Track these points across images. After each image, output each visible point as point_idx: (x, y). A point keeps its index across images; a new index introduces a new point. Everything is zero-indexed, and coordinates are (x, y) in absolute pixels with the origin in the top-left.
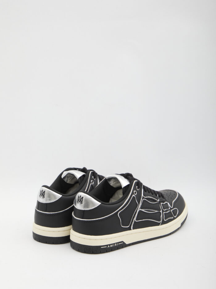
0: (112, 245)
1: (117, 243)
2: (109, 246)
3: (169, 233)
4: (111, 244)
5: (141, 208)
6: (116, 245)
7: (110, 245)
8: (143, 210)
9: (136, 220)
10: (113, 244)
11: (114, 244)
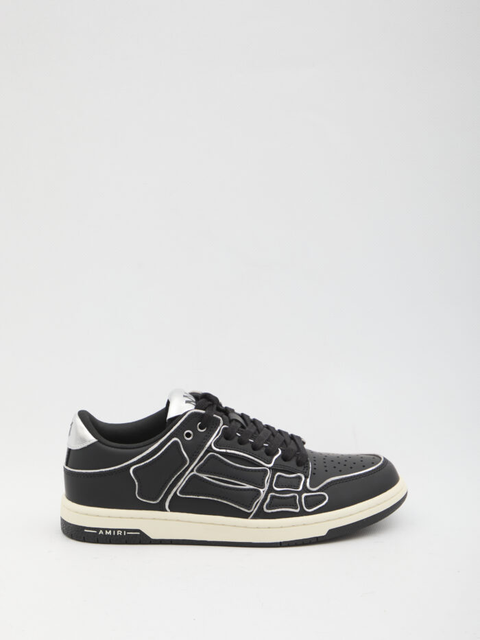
0: (110, 532)
1: (123, 530)
2: (101, 532)
3: (278, 541)
4: (108, 530)
5: (198, 471)
6: (119, 533)
7: (104, 530)
8: (204, 476)
9: (180, 493)
10: (112, 530)
11: (116, 530)
